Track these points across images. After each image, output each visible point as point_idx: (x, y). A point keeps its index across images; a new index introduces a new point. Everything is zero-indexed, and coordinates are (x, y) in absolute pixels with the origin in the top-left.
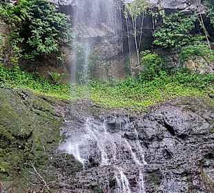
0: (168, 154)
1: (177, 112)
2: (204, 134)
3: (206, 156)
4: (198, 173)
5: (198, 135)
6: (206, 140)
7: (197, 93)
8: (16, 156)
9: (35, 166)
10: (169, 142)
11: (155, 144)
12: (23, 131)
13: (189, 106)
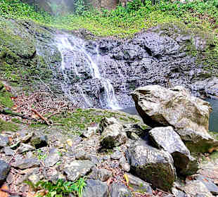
0: (145, 70)
1: (156, 37)
2: (174, 54)
3: (172, 71)
4: (165, 82)
5: (170, 55)
6: (175, 58)
7: (174, 19)
8: (24, 71)
9: (42, 79)
10: (146, 61)
11: (136, 63)
12: (25, 52)
13: (166, 31)
